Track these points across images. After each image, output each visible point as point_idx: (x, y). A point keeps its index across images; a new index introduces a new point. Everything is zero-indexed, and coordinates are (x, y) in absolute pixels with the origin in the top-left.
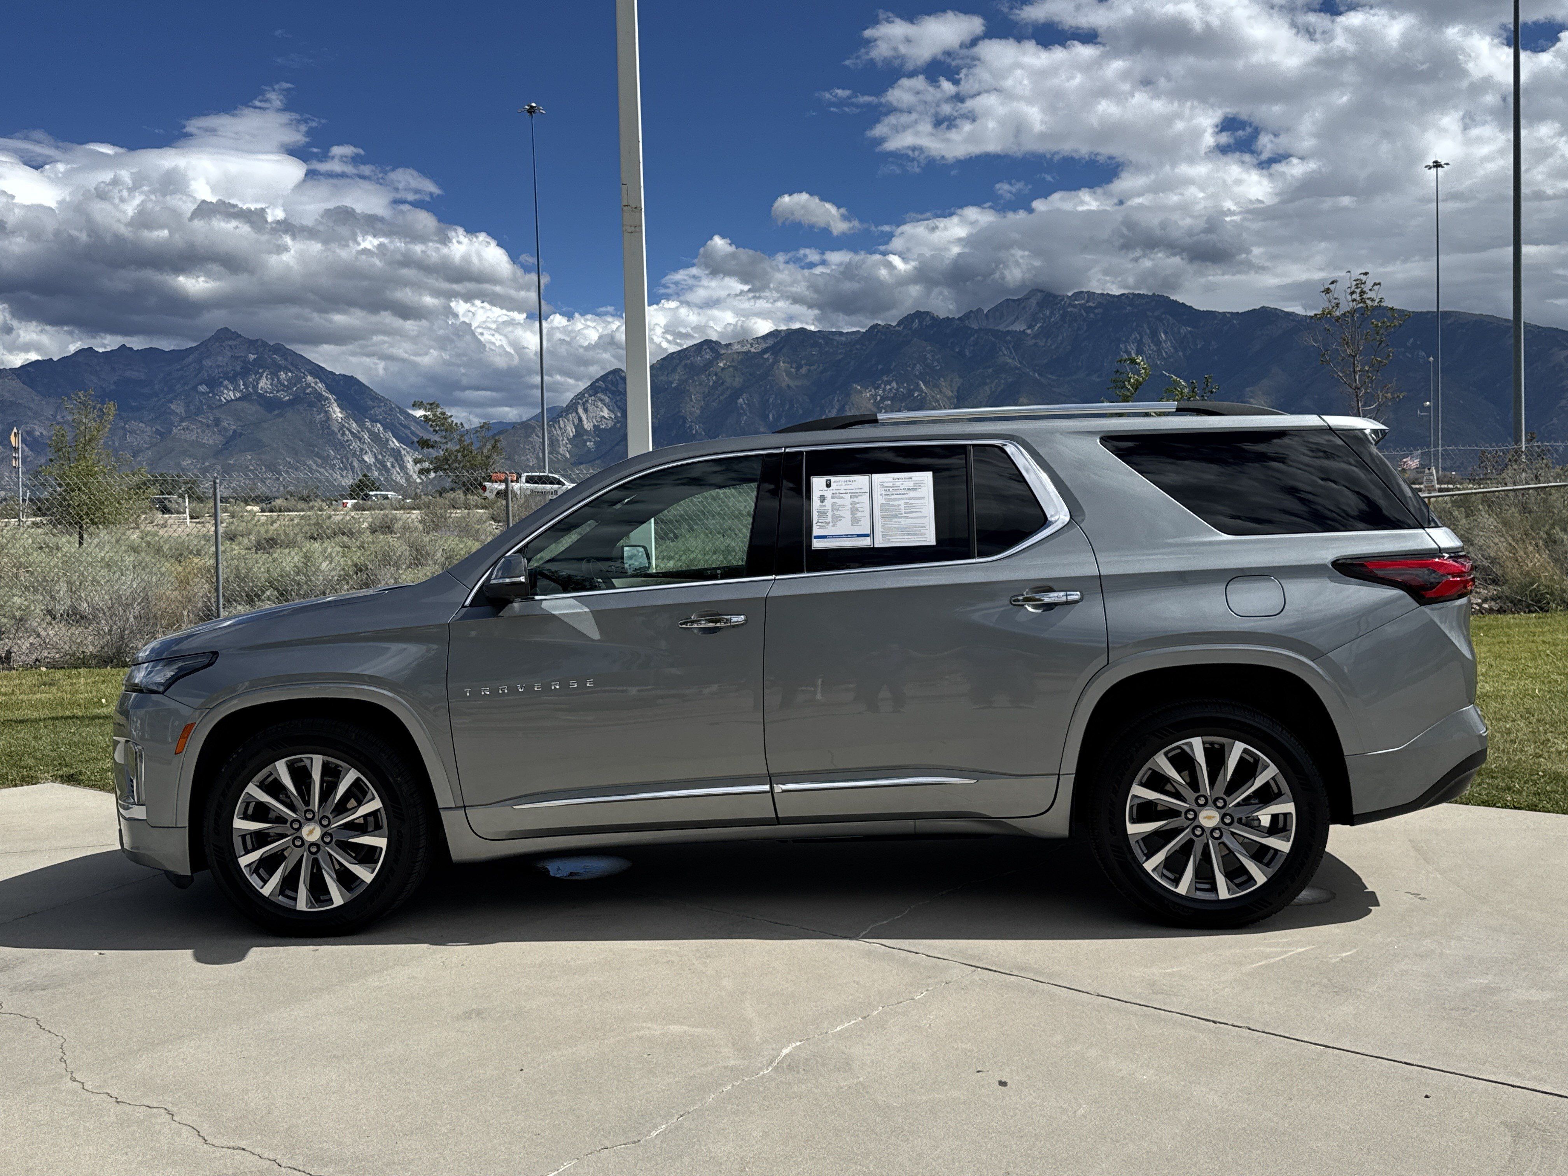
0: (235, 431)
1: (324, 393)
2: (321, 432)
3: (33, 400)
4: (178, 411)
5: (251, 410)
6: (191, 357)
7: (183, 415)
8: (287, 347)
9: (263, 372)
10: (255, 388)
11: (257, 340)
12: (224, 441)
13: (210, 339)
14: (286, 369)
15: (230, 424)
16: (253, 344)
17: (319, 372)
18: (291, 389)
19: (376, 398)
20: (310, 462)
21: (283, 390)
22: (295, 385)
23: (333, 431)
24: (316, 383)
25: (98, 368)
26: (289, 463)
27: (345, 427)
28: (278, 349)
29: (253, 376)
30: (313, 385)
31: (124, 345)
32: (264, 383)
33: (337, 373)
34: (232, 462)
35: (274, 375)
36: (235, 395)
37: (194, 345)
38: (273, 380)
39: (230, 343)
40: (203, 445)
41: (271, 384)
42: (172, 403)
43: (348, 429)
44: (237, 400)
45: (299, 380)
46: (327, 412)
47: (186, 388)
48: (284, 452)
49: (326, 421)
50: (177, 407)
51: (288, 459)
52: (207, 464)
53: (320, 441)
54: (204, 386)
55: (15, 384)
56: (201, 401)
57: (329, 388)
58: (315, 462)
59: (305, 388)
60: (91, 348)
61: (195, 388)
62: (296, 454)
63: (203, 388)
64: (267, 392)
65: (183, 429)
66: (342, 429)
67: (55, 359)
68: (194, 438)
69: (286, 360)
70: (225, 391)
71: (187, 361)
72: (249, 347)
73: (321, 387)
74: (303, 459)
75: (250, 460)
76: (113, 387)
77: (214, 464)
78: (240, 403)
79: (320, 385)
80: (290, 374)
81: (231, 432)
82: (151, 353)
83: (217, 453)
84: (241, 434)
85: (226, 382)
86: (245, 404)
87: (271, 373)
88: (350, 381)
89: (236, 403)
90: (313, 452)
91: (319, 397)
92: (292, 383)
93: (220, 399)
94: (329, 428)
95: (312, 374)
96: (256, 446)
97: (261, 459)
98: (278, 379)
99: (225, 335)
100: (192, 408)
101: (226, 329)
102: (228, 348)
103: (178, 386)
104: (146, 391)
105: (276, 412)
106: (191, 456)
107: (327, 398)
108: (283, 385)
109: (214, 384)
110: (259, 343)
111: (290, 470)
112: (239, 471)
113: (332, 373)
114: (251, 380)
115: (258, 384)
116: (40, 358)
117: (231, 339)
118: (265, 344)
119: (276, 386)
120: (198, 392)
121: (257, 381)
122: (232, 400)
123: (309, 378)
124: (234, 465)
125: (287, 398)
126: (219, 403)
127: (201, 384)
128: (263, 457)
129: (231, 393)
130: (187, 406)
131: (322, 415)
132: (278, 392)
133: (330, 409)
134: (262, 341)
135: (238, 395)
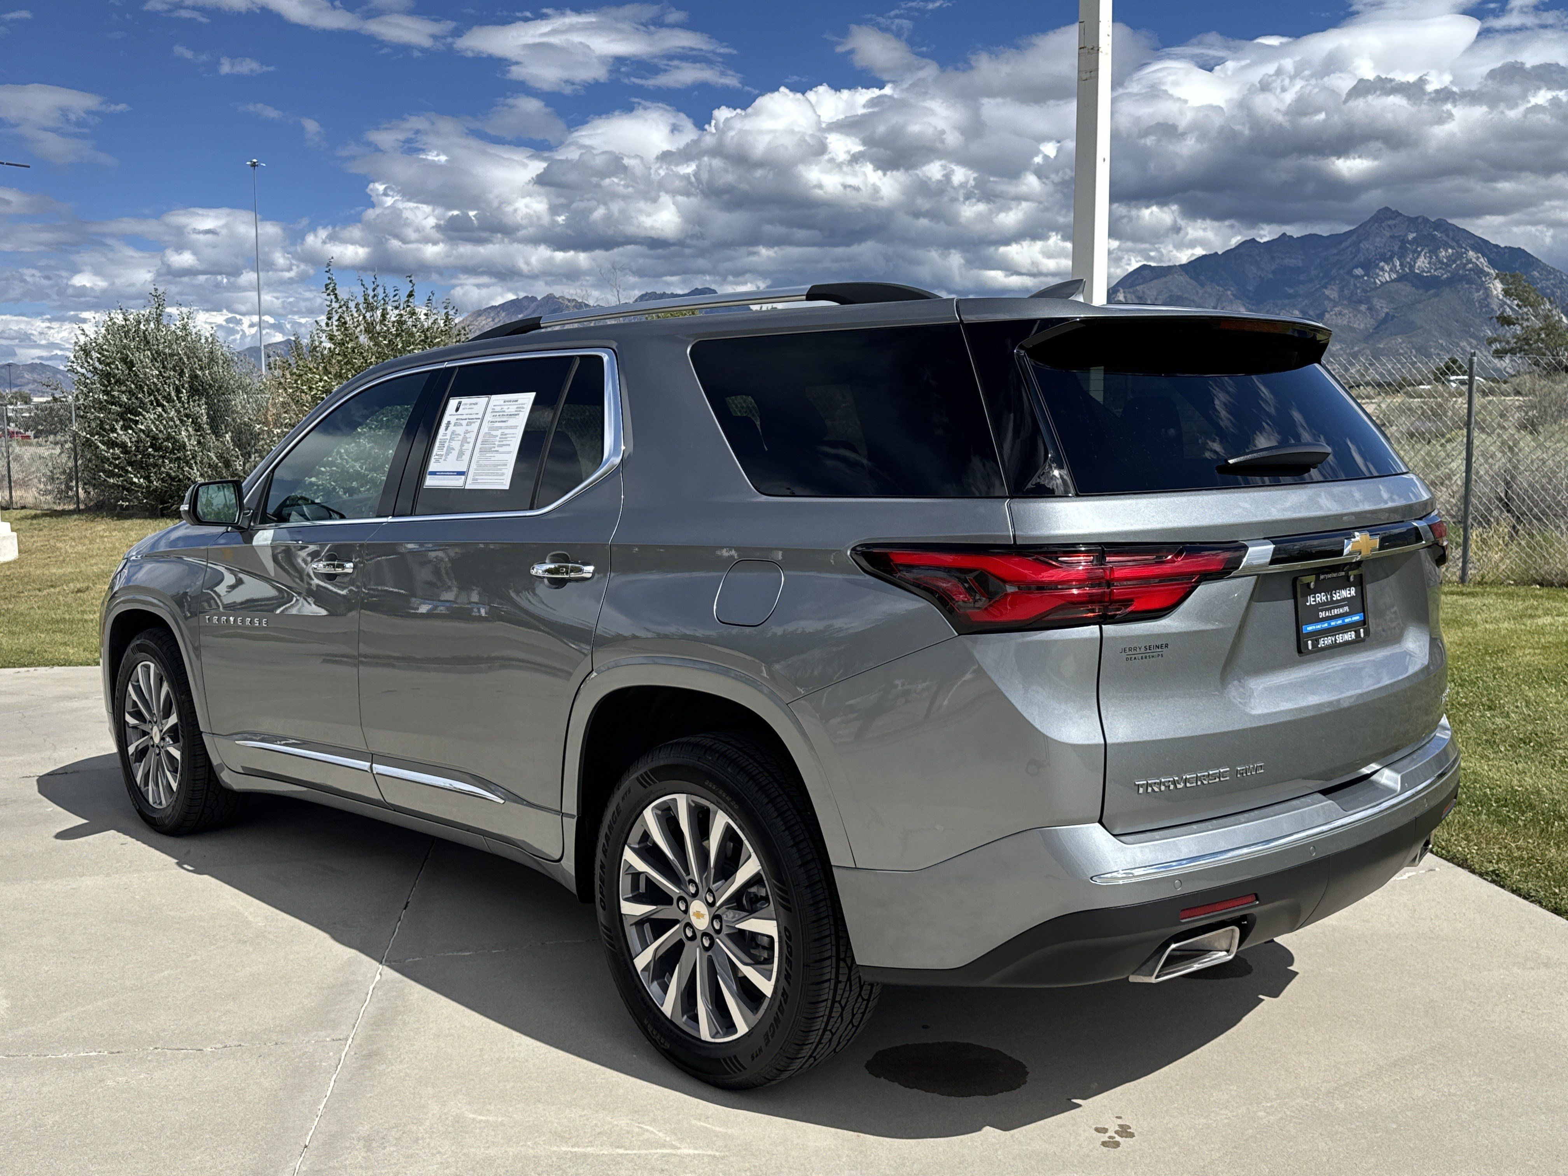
0: (1387, 314)
1: (1486, 269)
2: (1478, 311)
3: (1197, 293)
4: (1332, 297)
5: (1406, 289)
6: (1349, 241)
7: (1337, 300)
8: (1450, 221)
9: (1422, 250)
10: (1412, 267)
11: (1417, 218)
12: (1376, 324)
13: (1369, 221)
14: (1446, 246)
15: (1383, 307)
16: (1413, 222)
17: (1482, 246)
18: (1450, 266)
19: (1547, 271)
20: (1464, 344)
21: (1440, 268)
22: (1454, 262)
23: (1493, 309)
24: (1478, 258)
25: (1259, 259)
26: (1442, 345)
27: (1505, 303)
28: (1441, 225)
29: (1411, 256)
30: (1474, 260)
31: (1284, 234)
32: (1422, 263)
33: (1502, 246)
34: (1382, 346)
35: (1434, 252)
36: (1390, 277)
37: (1352, 228)
38: (1431, 258)
39: (1391, 222)
40: (1353, 330)
41: (1429, 263)
42: (1326, 288)
43: (1509, 306)
44: (1392, 281)
45: (1459, 256)
46: (1487, 289)
47: (1342, 272)
48: (1436, 334)
49: (1485, 299)
50: (1332, 292)
51: (1440, 341)
52: (1356, 349)
53: (1477, 321)
54: (1360, 269)
55: (1184, 279)
56: (1355, 285)
57: (1492, 263)
58: (1470, 344)
59: (1465, 265)
60: (1254, 239)
61: (1350, 272)
62: (1450, 335)
63: (1359, 272)
64: (1424, 271)
65: (1336, 315)
66: (1502, 306)
67: (1220, 253)
68: (1345, 322)
69: (1448, 235)
70: (1381, 273)
71: (1344, 245)
72: (1408, 226)
73: (1483, 262)
74: (1456, 340)
75: (1401, 343)
76: (1271, 276)
77: (1363, 349)
78: (1394, 284)
79: (1482, 260)
80: (1450, 251)
81: (1384, 315)
82: (1311, 239)
83: (1368, 337)
84: (1393, 317)
85: (1382, 264)
86: (1400, 285)
87: (1430, 252)
88: (1517, 253)
89: (1391, 284)
90: (1467, 332)
91: (1480, 272)
92: (1451, 259)
93: (1375, 282)
94: (1487, 306)
95: (1474, 249)
96: (1408, 328)
97: (1412, 343)
98: (1437, 257)
99: (1385, 215)
100: (1346, 292)
101: (1387, 209)
102: (1386, 229)
103: (1334, 271)
104: (1302, 277)
105: (1432, 292)
106: (1340, 342)
107: (1488, 274)
108: (1442, 263)
109: (1369, 266)
110: (1420, 220)
111: (1441, 353)
112: (1388, 356)
113: (1497, 246)
114: (1408, 260)
115: (1415, 263)
116: (1204, 253)
117: (1391, 218)
118: (1426, 221)
119: (1435, 265)
120: (1353, 276)
121: (1415, 260)
122: (1387, 282)
123: (1471, 253)
124: (1383, 349)
125: (1445, 276)
126: (1373, 286)
127: (1357, 267)
128: (1414, 339)
129: (1387, 275)
130: (1341, 290)
131: (1481, 292)
132: (1435, 270)
133: (1491, 285)
134: (1424, 218)
135: (1394, 276)
